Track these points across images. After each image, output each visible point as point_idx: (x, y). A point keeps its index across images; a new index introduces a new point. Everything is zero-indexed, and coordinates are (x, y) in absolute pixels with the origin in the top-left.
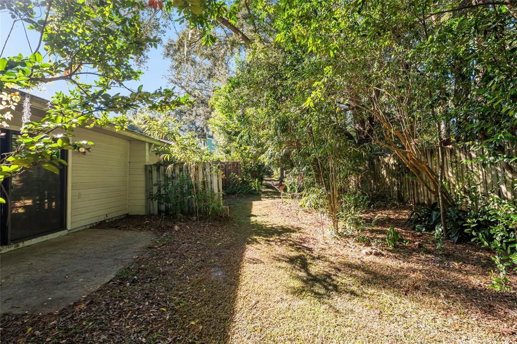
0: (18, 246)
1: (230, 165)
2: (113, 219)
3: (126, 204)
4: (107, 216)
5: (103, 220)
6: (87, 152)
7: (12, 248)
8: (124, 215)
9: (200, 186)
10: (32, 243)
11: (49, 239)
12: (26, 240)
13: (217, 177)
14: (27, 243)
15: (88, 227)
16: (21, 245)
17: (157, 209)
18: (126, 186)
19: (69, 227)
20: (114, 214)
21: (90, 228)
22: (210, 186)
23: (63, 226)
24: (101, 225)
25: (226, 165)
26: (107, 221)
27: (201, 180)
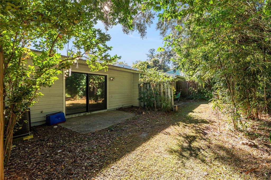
0: (91, 113)
1: (191, 83)
2: (126, 107)
3: (132, 101)
4: (123, 106)
5: (121, 107)
6: (114, 80)
7: (90, 113)
8: (131, 106)
9: (162, 94)
10: (95, 113)
11: (101, 112)
12: (94, 111)
13: (170, 89)
14: (94, 112)
15: (115, 109)
16: (92, 113)
17: (143, 104)
18: (132, 93)
19: (108, 109)
20: (126, 105)
21: (116, 110)
22: (167, 94)
23: (105, 108)
24: (121, 109)
25: (188, 83)
26: (123, 108)
27: (162, 91)
